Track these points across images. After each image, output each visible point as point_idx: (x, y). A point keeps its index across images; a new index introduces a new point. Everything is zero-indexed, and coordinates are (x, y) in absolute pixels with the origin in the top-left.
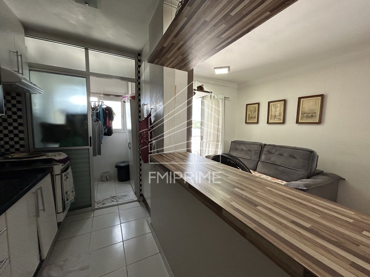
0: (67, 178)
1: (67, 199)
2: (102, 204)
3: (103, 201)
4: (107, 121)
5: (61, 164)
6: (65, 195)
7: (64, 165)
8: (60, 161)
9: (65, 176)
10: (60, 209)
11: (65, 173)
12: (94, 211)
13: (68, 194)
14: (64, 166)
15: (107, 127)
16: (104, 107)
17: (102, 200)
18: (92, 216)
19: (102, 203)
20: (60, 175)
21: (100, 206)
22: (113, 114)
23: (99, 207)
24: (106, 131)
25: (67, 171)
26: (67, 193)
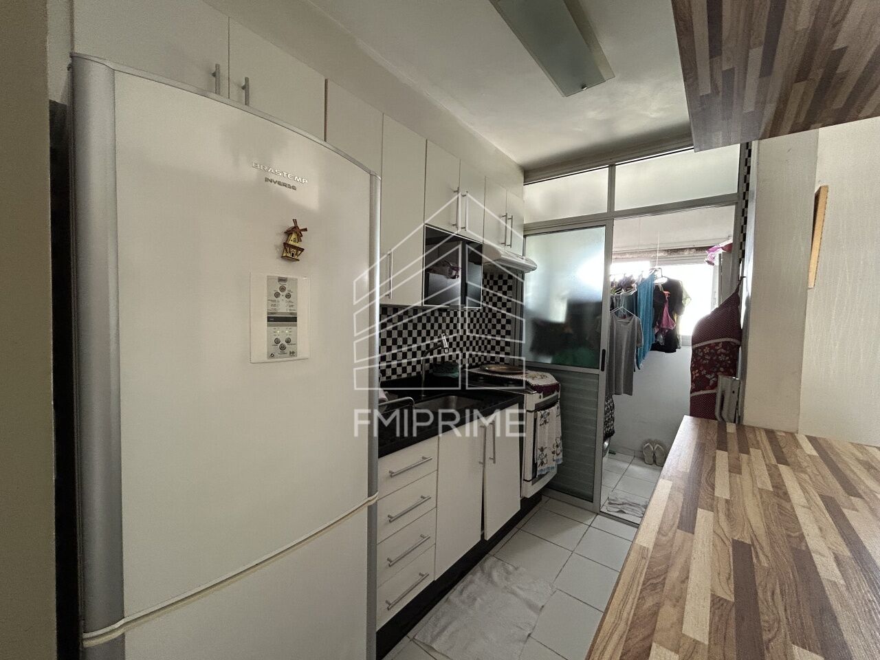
0: (545, 422)
1: (542, 463)
2: (618, 510)
3: (623, 504)
4: (665, 315)
5: (538, 395)
6: (539, 451)
7: (544, 397)
8: (538, 389)
9: (542, 417)
10: (529, 476)
11: (543, 412)
12: (598, 514)
13: (545, 453)
14: (542, 400)
15: (661, 330)
16: (660, 281)
17: (620, 501)
18: (588, 522)
19: (619, 506)
20: (533, 413)
21: (613, 511)
22: (684, 296)
23: (609, 513)
24: (658, 340)
25: (547, 411)
26: (542, 450)
